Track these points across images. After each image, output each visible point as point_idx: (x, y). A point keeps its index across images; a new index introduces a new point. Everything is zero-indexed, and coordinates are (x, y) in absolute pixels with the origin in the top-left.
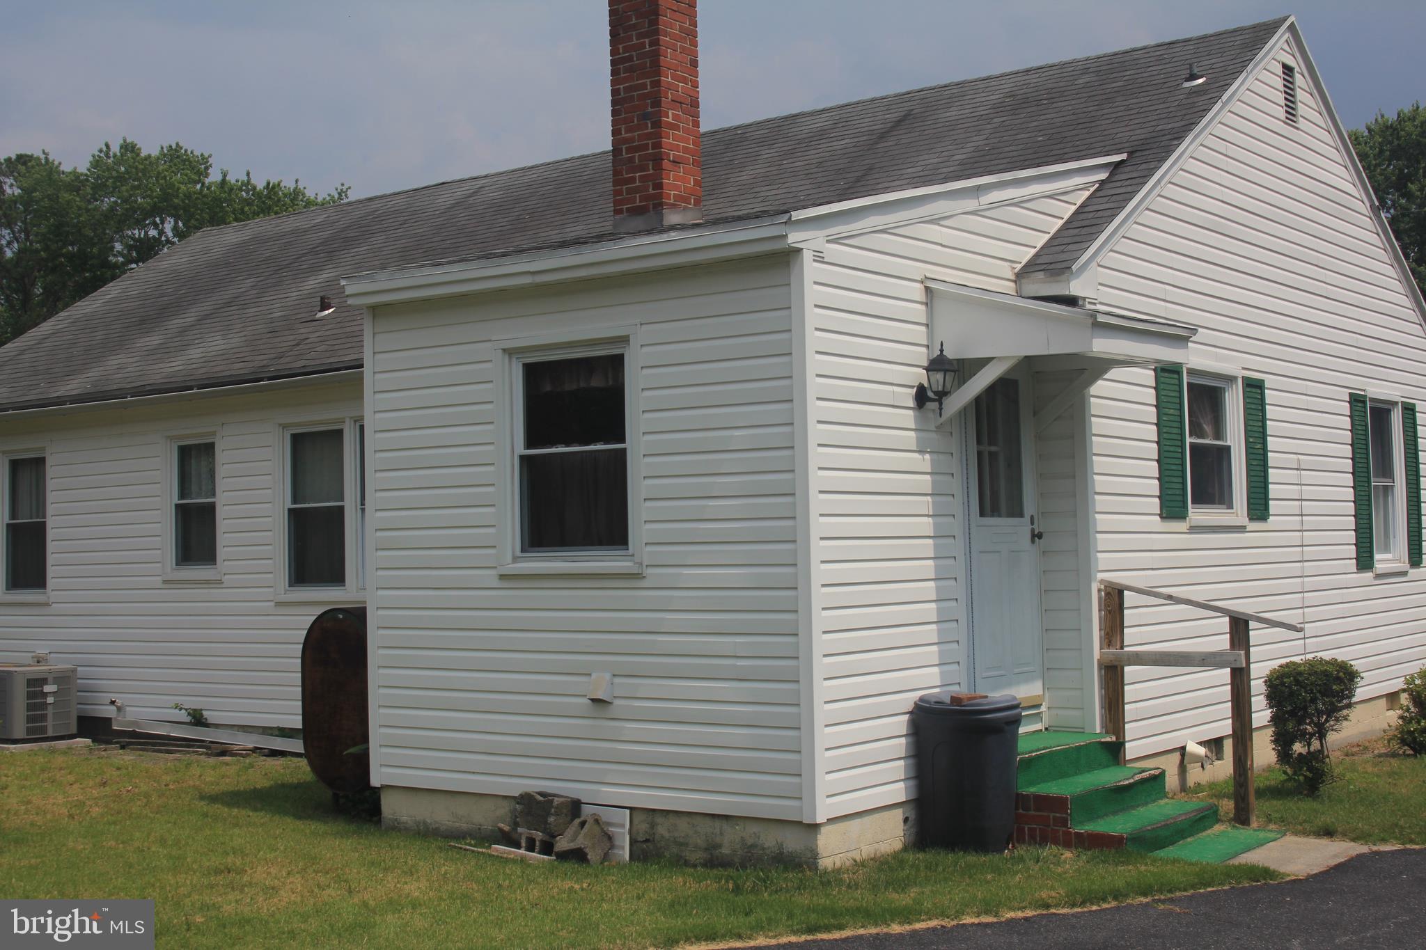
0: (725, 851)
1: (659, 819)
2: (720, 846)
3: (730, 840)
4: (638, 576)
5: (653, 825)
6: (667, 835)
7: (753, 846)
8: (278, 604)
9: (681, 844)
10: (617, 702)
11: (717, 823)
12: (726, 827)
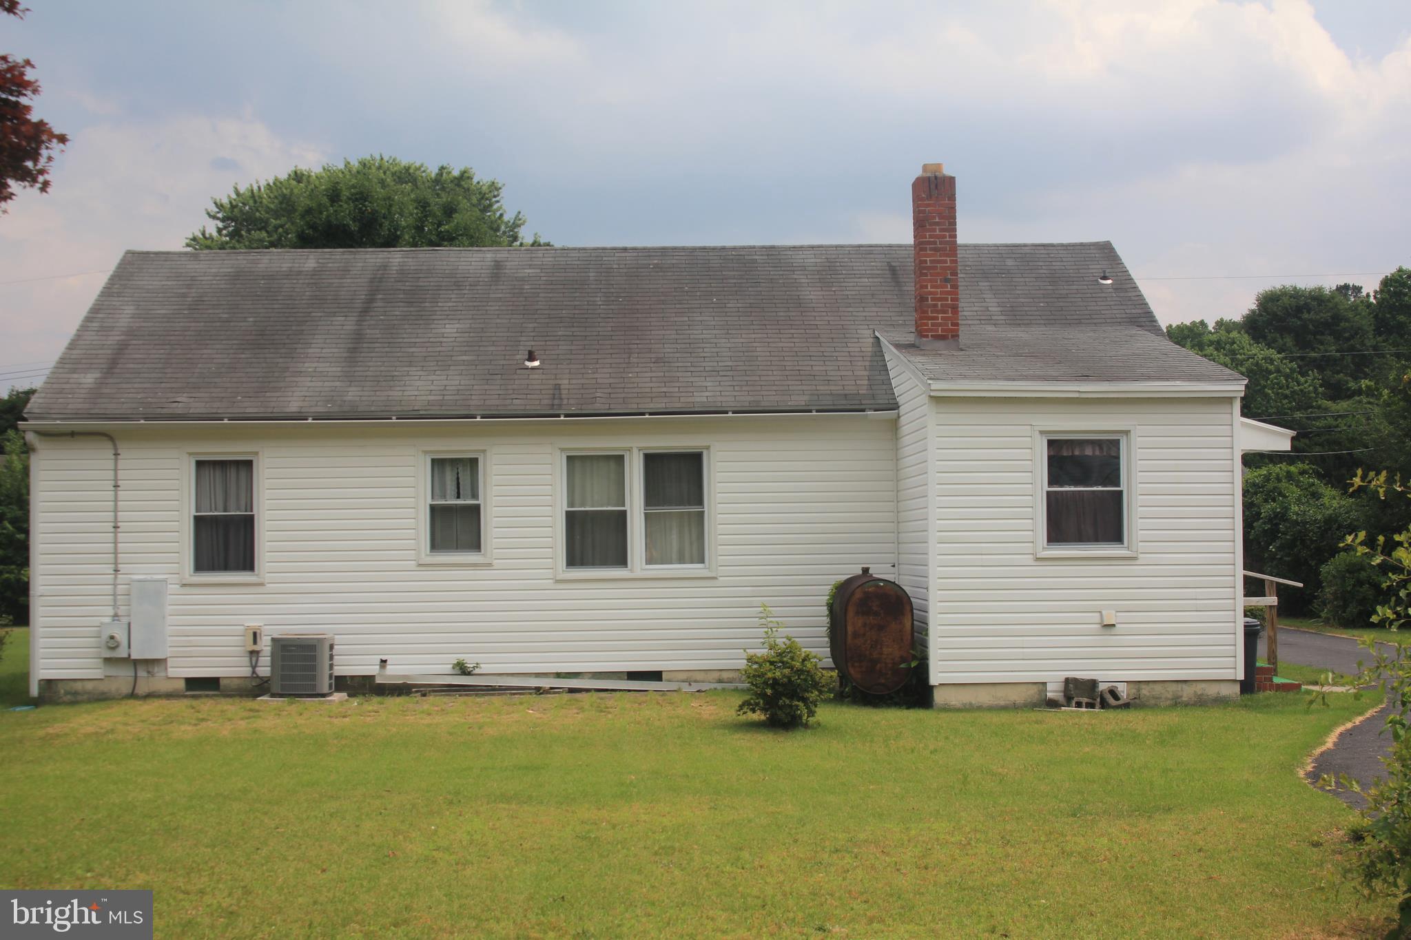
0: (1184, 699)
1: (1143, 686)
2: (1181, 697)
3: (1187, 693)
4: (1135, 558)
5: (1139, 690)
6: (1148, 694)
7: (1202, 695)
8: (558, 581)
9: (1157, 698)
10: (1117, 626)
11: (1180, 685)
12: (1184, 686)
